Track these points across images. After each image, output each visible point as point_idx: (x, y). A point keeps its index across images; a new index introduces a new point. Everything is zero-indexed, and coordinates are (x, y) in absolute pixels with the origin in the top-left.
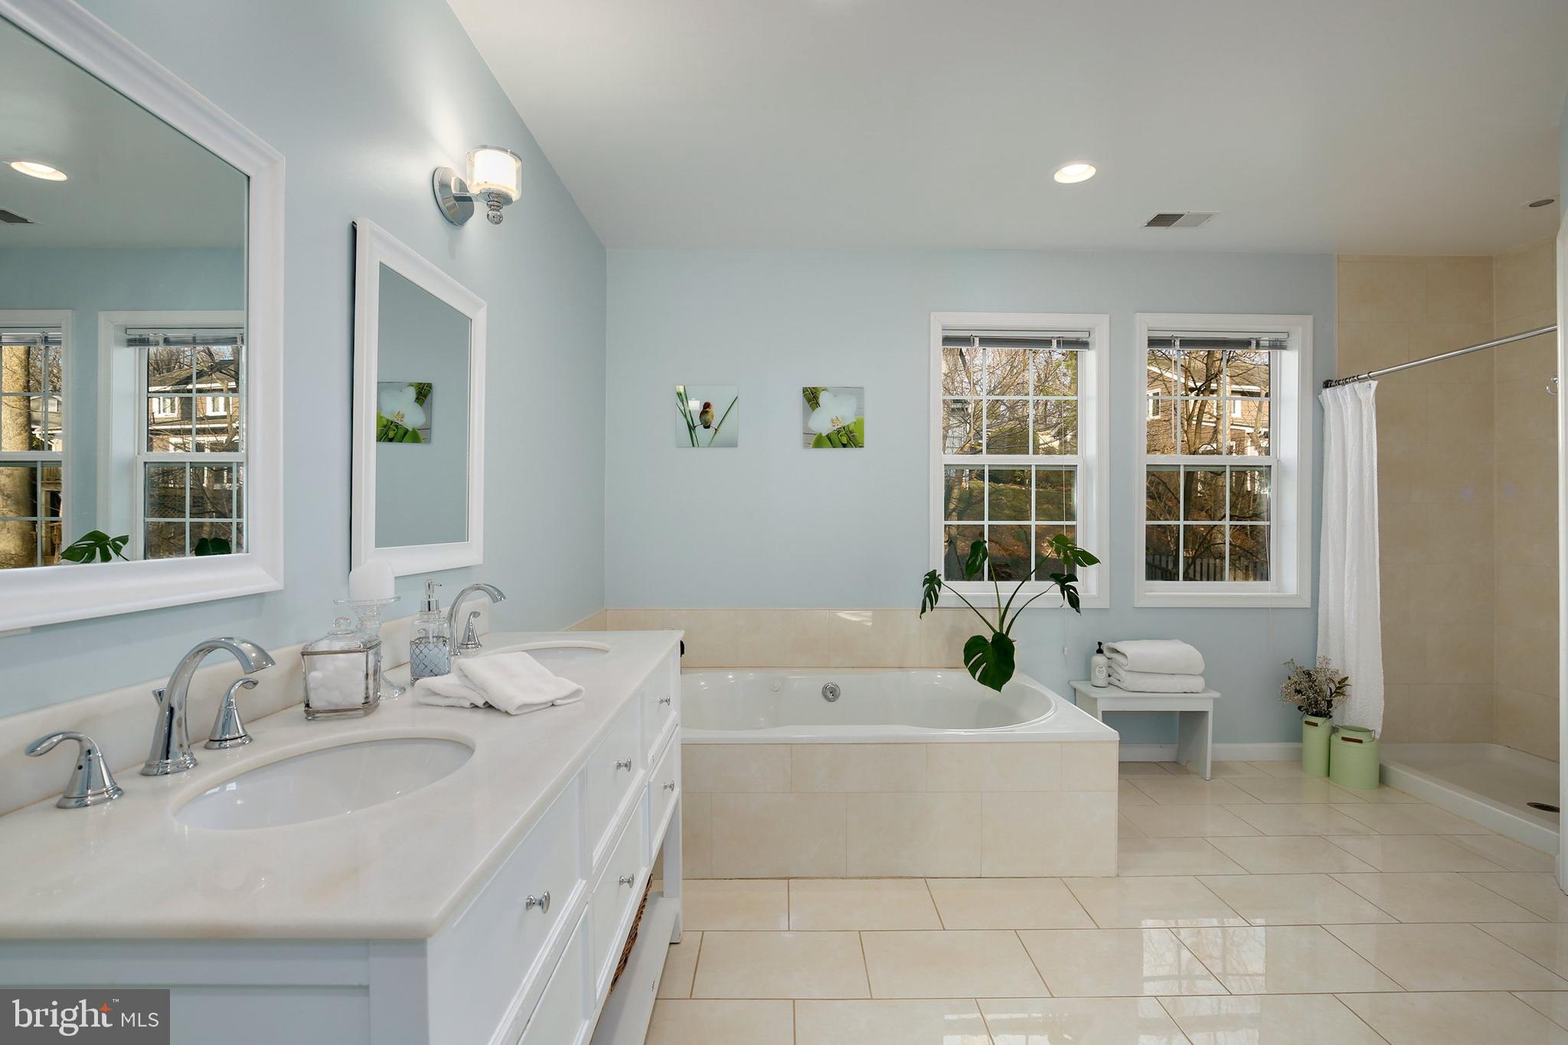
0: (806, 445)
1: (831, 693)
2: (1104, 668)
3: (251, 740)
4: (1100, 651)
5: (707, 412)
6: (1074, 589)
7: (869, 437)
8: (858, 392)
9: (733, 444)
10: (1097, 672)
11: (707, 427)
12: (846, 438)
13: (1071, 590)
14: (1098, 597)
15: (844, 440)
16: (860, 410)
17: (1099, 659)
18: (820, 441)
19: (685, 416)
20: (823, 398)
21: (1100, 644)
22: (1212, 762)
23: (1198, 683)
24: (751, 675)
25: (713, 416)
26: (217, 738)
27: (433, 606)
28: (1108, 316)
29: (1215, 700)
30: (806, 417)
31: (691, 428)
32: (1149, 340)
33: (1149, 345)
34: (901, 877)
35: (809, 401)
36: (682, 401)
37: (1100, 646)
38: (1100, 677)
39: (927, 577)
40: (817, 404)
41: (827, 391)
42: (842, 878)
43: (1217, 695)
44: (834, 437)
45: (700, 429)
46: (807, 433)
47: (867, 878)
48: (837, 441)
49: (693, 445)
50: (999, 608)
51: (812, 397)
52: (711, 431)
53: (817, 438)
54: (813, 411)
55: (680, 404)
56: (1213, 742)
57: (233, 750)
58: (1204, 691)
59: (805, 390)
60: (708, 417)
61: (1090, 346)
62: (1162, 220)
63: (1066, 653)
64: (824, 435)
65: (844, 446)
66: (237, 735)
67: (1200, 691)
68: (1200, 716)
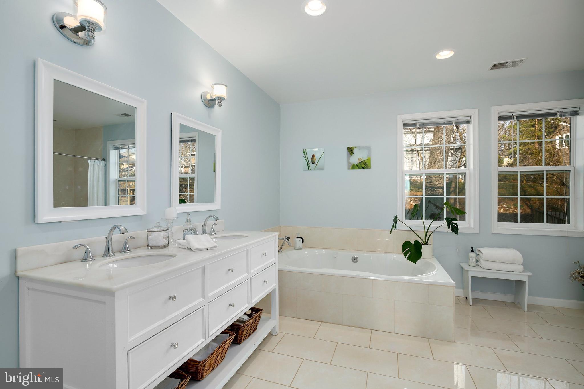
0: (349, 168)
1: (355, 260)
2: (474, 259)
3: (131, 252)
4: (472, 251)
5: (313, 158)
6: (456, 224)
7: (373, 164)
8: (368, 148)
9: (322, 169)
10: (470, 260)
11: (313, 163)
12: (364, 165)
13: (454, 225)
14: (474, 228)
15: (363, 166)
16: (369, 154)
17: (472, 255)
18: (354, 167)
19: (306, 160)
20: (355, 151)
21: (472, 248)
22: (528, 305)
23: (521, 268)
24: (324, 251)
25: (315, 159)
26: (123, 250)
27: (189, 220)
28: (478, 109)
29: (529, 276)
30: (349, 158)
31: (308, 164)
32: (499, 118)
33: (499, 120)
34: (363, 328)
35: (350, 152)
36: (305, 155)
37: (472, 249)
38: (473, 262)
39: (394, 218)
40: (353, 153)
41: (357, 148)
42: (341, 325)
43: (530, 274)
44: (359, 165)
45: (311, 164)
46: (349, 164)
47: (350, 326)
48: (360, 166)
49: (309, 170)
50: (425, 231)
51: (351, 151)
52: (315, 164)
53: (353, 166)
54: (351, 155)
55: (304, 156)
56: (528, 295)
57: (126, 254)
58: (523, 272)
59: (348, 148)
60: (314, 160)
61: (470, 123)
62: (496, 66)
63: (458, 251)
64: (355, 164)
65: (363, 168)
66: (128, 250)
67: (521, 272)
68: (522, 283)
